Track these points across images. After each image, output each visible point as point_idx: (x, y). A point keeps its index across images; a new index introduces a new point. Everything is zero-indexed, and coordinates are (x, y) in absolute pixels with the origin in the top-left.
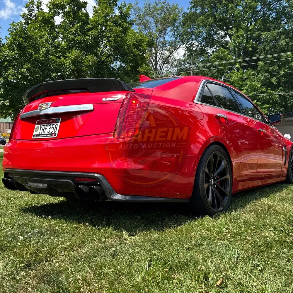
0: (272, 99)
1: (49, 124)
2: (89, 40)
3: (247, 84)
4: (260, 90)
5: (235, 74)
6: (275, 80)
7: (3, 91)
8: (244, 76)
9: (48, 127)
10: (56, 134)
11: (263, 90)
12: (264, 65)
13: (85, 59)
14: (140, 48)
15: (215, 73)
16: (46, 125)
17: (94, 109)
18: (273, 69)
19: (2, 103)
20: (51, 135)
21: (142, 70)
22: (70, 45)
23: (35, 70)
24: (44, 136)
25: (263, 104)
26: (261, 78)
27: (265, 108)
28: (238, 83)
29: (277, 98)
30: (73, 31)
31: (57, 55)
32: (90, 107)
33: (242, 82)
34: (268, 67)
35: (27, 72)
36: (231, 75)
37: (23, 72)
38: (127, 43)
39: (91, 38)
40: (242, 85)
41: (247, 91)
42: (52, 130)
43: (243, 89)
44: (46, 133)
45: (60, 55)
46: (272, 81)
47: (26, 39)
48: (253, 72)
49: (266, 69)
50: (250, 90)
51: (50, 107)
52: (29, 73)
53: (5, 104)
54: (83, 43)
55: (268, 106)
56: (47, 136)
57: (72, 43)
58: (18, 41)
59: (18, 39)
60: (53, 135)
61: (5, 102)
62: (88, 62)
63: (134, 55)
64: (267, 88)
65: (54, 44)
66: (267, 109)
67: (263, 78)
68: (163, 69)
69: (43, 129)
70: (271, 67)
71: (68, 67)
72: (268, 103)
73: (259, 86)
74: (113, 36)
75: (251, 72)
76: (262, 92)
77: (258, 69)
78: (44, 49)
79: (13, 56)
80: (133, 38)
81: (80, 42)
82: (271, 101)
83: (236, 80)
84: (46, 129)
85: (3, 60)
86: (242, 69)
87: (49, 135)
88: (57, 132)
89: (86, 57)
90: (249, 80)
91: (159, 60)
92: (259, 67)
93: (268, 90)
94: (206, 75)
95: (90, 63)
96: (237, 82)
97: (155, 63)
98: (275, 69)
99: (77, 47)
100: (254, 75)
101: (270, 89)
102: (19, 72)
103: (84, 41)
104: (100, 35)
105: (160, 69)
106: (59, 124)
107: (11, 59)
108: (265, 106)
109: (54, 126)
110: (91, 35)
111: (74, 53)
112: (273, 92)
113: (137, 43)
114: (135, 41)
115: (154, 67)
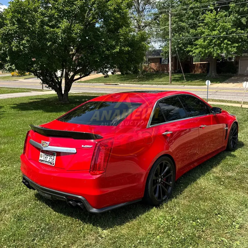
0: (241, 38)
1: (49, 155)
2: (76, 9)
3: (219, 25)
4: (231, 30)
5: (209, 16)
6: (244, 21)
7: (10, 58)
8: (217, 17)
9: (49, 157)
10: (54, 164)
11: (233, 30)
12: (235, 6)
13: (74, 27)
14: (120, 11)
15: (191, 15)
16: (47, 155)
17: (76, 152)
18: (244, 10)
19: (10, 67)
20: (51, 163)
21: (122, 32)
22: (60, 15)
23: (34, 42)
24: (47, 162)
25: (233, 43)
26: (232, 19)
27: (234, 47)
28: (211, 24)
29: (246, 37)
30: (62, 2)
31: (50, 24)
32: (74, 150)
33: (215, 23)
34: (239, 8)
35: (27, 43)
36: (205, 16)
37: (24, 43)
38: (109, 8)
39: (77, 7)
40: (215, 26)
41: (219, 32)
42: (51, 160)
43: (216, 30)
44: (48, 161)
45: (52, 24)
46: (242, 21)
47: (23, 14)
48: (225, 13)
49: (237, 10)
50: (221, 30)
51: (49, 146)
52: (29, 44)
53: (12, 68)
54: (71, 12)
55: (237, 45)
56: (48, 163)
57: (62, 13)
58: (17, 17)
59: (17, 15)
60: (52, 164)
61: (12, 66)
62: (76, 30)
63: (115, 19)
64: (237, 28)
65: (47, 15)
66: (236, 48)
67: (233, 18)
68: (145, 10)
69: (45, 157)
70: (242, 7)
71: (60, 36)
72: (238, 42)
73: (230, 26)
74: (96, 3)
75: (223, 13)
76: (232, 32)
77: (230, 10)
78: (39, 21)
79: (14, 30)
80: (114, 2)
81: (69, 12)
82: (240, 40)
83: (209, 22)
84: (47, 158)
85: (6, 33)
86: (215, 11)
87: (49, 163)
88: (54, 163)
89: (74, 26)
90: (222, 21)
91: (141, 2)
92: (231, 8)
93: (238, 30)
94: (183, 16)
95: (78, 31)
96: (210, 22)
97: (137, 5)
98: (245, 10)
99: (67, 16)
100: (226, 16)
101: (239, 28)
102: (21, 43)
103: (72, 10)
104: (85, 4)
105: (142, 10)
106: (55, 157)
107: (13, 32)
108: (234, 45)
109: (52, 157)
110: (77, 5)
111: (64, 24)
112: (243, 31)
113: (117, 7)
114: (115, 5)
115: (136, 9)
